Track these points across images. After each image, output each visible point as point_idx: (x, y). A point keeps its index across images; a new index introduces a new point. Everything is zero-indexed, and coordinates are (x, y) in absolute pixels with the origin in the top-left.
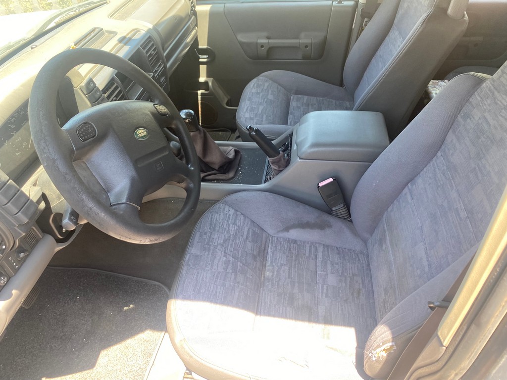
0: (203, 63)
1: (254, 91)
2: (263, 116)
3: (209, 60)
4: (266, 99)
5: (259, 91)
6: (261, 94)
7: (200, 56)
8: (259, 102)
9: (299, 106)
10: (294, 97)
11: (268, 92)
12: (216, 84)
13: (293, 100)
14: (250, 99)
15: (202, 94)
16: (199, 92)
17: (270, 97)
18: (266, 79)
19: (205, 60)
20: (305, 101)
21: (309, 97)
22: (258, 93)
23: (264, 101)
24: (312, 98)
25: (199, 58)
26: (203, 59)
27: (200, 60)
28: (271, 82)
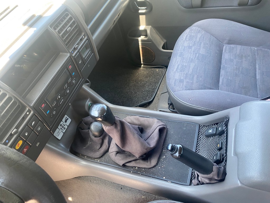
0: (142, 14)
1: (186, 44)
2: (194, 76)
3: (147, 11)
4: (198, 54)
5: (191, 45)
6: (193, 48)
7: (139, 8)
8: (190, 58)
9: (232, 58)
10: (226, 47)
11: (200, 45)
12: (154, 31)
13: (225, 51)
14: (181, 55)
15: (142, 41)
16: (140, 39)
17: (202, 51)
18: (199, 29)
19: (144, 11)
20: (238, 52)
21: (243, 46)
22: (190, 47)
23: (195, 57)
24: (245, 47)
25: (139, 10)
26: (142, 10)
27: (140, 11)
28: (203, 32)
